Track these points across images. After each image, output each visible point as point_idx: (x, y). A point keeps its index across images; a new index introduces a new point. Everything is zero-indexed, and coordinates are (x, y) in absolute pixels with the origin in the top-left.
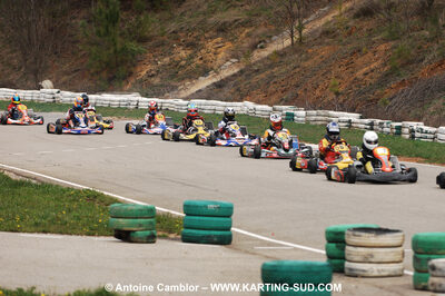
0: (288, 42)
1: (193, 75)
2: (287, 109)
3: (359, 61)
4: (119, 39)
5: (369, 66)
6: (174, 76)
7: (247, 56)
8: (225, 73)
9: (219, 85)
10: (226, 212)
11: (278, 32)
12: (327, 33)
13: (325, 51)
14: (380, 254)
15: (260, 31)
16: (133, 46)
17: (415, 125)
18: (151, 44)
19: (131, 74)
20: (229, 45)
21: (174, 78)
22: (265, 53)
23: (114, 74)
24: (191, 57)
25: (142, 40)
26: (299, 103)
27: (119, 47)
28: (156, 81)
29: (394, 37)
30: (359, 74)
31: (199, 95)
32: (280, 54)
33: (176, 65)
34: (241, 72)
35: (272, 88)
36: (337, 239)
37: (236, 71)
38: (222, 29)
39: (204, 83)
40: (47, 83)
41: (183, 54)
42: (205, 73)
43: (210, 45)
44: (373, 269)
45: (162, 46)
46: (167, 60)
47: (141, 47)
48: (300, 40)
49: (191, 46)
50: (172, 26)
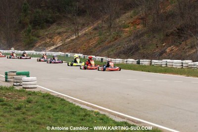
0: (75, 37)
1: (50, 46)
3: (91, 41)
5: (93, 42)
6: (45, 46)
7: (65, 40)
8: (58, 45)
9: (56, 48)
11: (73, 34)
12: (85, 34)
13: (83, 39)
15: (68, 34)
16: (35, 38)
18: (40, 38)
19: (34, 46)
20: (60, 38)
22: (69, 40)
23: (30, 45)
24: (50, 41)
25: (38, 37)
27: (31, 38)
28: (41, 47)
29: (100, 35)
30: (90, 45)
31: (51, 51)
32: (73, 40)
33: (46, 43)
34: (63, 45)
37: (61, 44)
38: (59, 34)
39: (53, 48)
40: (13, 48)
41: (48, 40)
42: (53, 45)
43: (56, 38)
45: (43, 38)
46: (44, 42)
47: (38, 39)
48: (78, 36)
49: (51, 38)
50: (46, 33)
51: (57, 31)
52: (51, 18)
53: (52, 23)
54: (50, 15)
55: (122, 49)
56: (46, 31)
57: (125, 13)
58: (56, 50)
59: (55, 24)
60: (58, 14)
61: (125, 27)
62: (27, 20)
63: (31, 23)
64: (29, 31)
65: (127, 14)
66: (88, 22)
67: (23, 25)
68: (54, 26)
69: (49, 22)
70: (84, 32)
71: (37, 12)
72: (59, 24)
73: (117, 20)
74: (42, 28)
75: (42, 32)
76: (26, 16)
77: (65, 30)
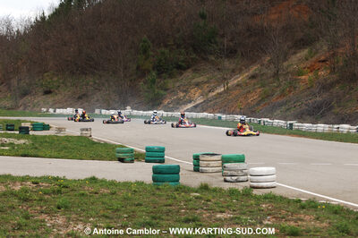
0: (222, 89)
1: (185, 103)
2: (219, 115)
3: (249, 96)
4: (156, 90)
5: (253, 98)
6: (178, 103)
7: (207, 95)
8: (198, 102)
9: (196, 107)
10: (162, 150)
11: (219, 86)
12: (238, 85)
13: (236, 92)
14: (212, 164)
15: (212, 85)
16: (162, 92)
17: (265, 119)
18: (169, 91)
19: (161, 103)
20: (200, 91)
21: (178, 104)
22: (214, 94)
23: (154, 103)
24: (185, 96)
25: (166, 90)
26: (224, 113)
27: (156, 92)
28: (171, 106)
29: (263, 86)
30: (249, 101)
31: (187, 110)
32: (220, 94)
33: (179, 99)
35: (215, 107)
36: (197, 158)
37: (202, 101)
38: (197, 85)
39: (190, 106)
40: (128, 107)
41: (182, 94)
42: (190, 102)
43: (192, 91)
44: (210, 169)
45: (173, 92)
46: (175, 97)
47: (165, 93)
48: (227, 88)
49: (185, 91)
50: (178, 84)
51: (193, 81)
52: (183, 61)
53: (185, 69)
54: (182, 58)
55: (304, 107)
56: (178, 81)
57: (295, 53)
58: (195, 109)
59: (189, 70)
60: (194, 56)
61: (300, 73)
62: (148, 65)
63: (153, 69)
64: (153, 82)
65: (298, 55)
66: (239, 66)
67: (142, 73)
68: (188, 74)
69: (181, 68)
70: (236, 82)
71: (163, 53)
72: (196, 71)
73: (285, 64)
74: (171, 76)
75: (170, 83)
76: (146, 59)
77: (206, 80)
